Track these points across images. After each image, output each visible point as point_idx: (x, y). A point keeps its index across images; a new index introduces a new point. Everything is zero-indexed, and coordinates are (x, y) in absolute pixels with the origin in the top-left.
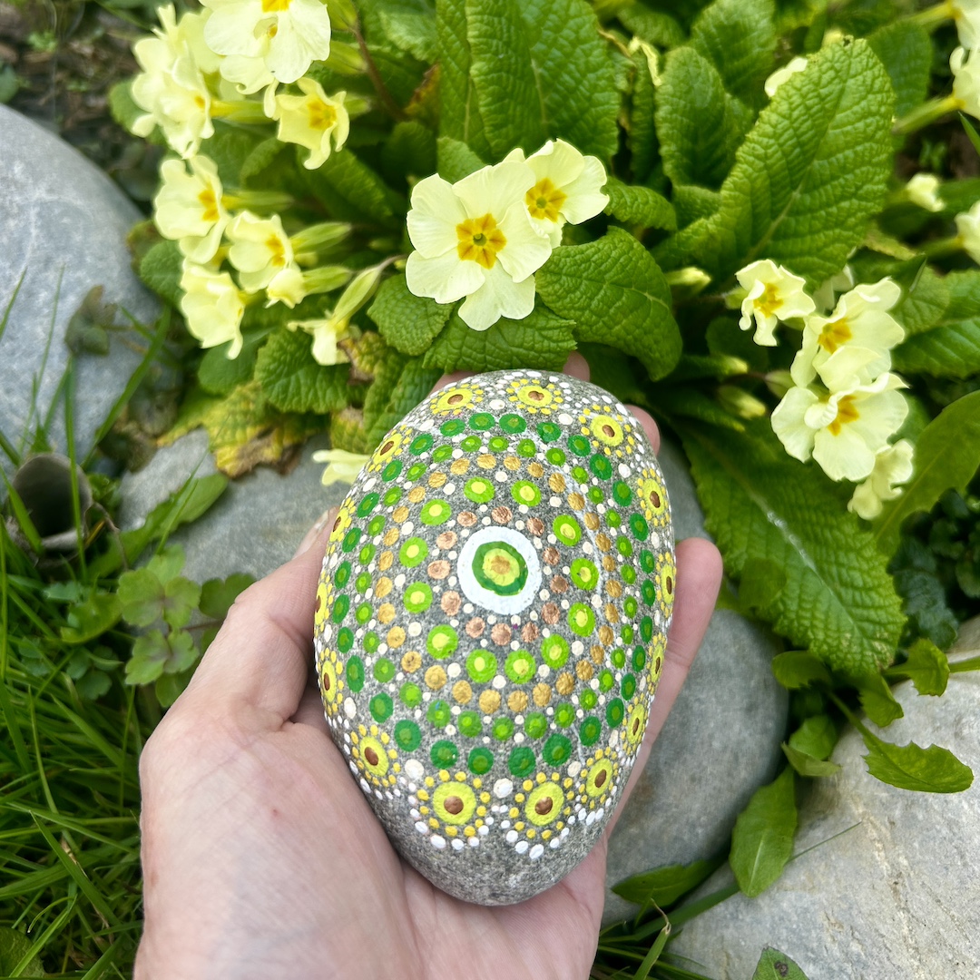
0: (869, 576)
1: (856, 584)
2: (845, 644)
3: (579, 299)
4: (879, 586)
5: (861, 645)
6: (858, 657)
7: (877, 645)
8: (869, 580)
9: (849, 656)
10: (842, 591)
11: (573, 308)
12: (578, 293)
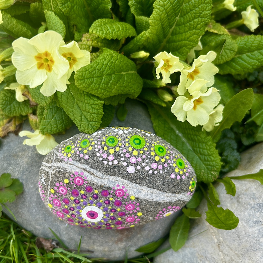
0: (210, 151)
1: (205, 154)
2: (202, 174)
3: (94, 86)
4: (213, 154)
5: (208, 173)
6: (207, 177)
7: (213, 173)
8: (209, 152)
9: (204, 177)
10: (201, 156)
11: (93, 90)
12: (93, 84)
